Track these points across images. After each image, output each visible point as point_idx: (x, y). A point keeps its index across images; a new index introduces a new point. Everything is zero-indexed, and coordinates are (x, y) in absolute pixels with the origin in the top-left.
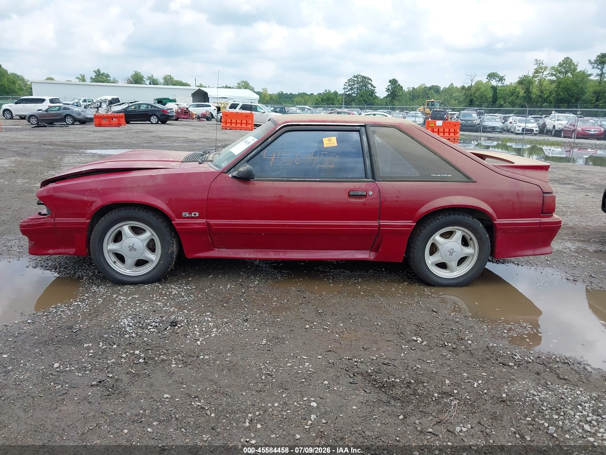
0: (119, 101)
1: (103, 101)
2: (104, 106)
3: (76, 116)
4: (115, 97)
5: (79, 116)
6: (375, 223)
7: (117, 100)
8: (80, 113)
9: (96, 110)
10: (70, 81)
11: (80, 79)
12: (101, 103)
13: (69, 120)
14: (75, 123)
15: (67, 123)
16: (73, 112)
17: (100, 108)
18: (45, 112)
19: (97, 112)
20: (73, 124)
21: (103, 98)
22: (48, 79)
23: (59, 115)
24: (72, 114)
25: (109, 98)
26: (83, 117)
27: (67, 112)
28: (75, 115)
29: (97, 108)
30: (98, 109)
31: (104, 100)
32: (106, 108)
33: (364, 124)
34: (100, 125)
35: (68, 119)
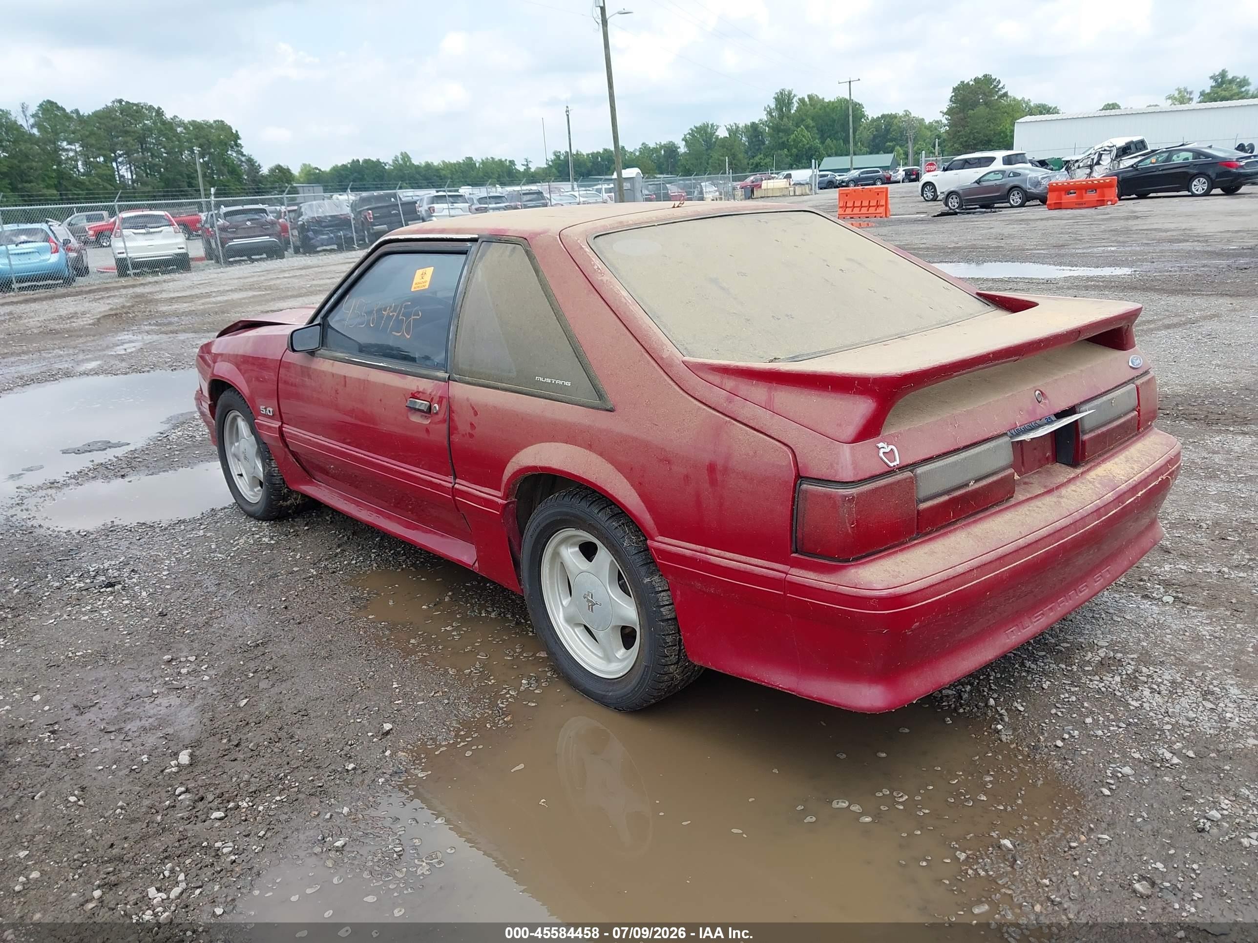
0: (1145, 148)
1: (1105, 150)
2: (1106, 160)
3: (1029, 189)
4: (1135, 139)
5: (1035, 187)
6: (447, 481)
7: (1139, 146)
8: (1039, 182)
9: (1088, 171)
10: (1156, 105)
11: (1175, 99)
12: (1100, 155)
13: (1016, 199)
14: (1027, 204)
15: (1010, 204)
16: (1025, 181)
17: (1096, 167)
18: (976, 185)
19: (1090, 175)
20: (1022, 205)
21: (1106, 144)
22: (1108, 107)
23: (998, 188)
24: (1023, 186)
25: (1121, 142)
26: (1044, 189)
27: (1016, 181)
28: (1028, 186)
29: (1091, 167)
30: (1091, 169)
31: (1108, 149)
32: (1108, 167)
33: (476, 236)
34: (1058, 206)
35: (1014, 195)
